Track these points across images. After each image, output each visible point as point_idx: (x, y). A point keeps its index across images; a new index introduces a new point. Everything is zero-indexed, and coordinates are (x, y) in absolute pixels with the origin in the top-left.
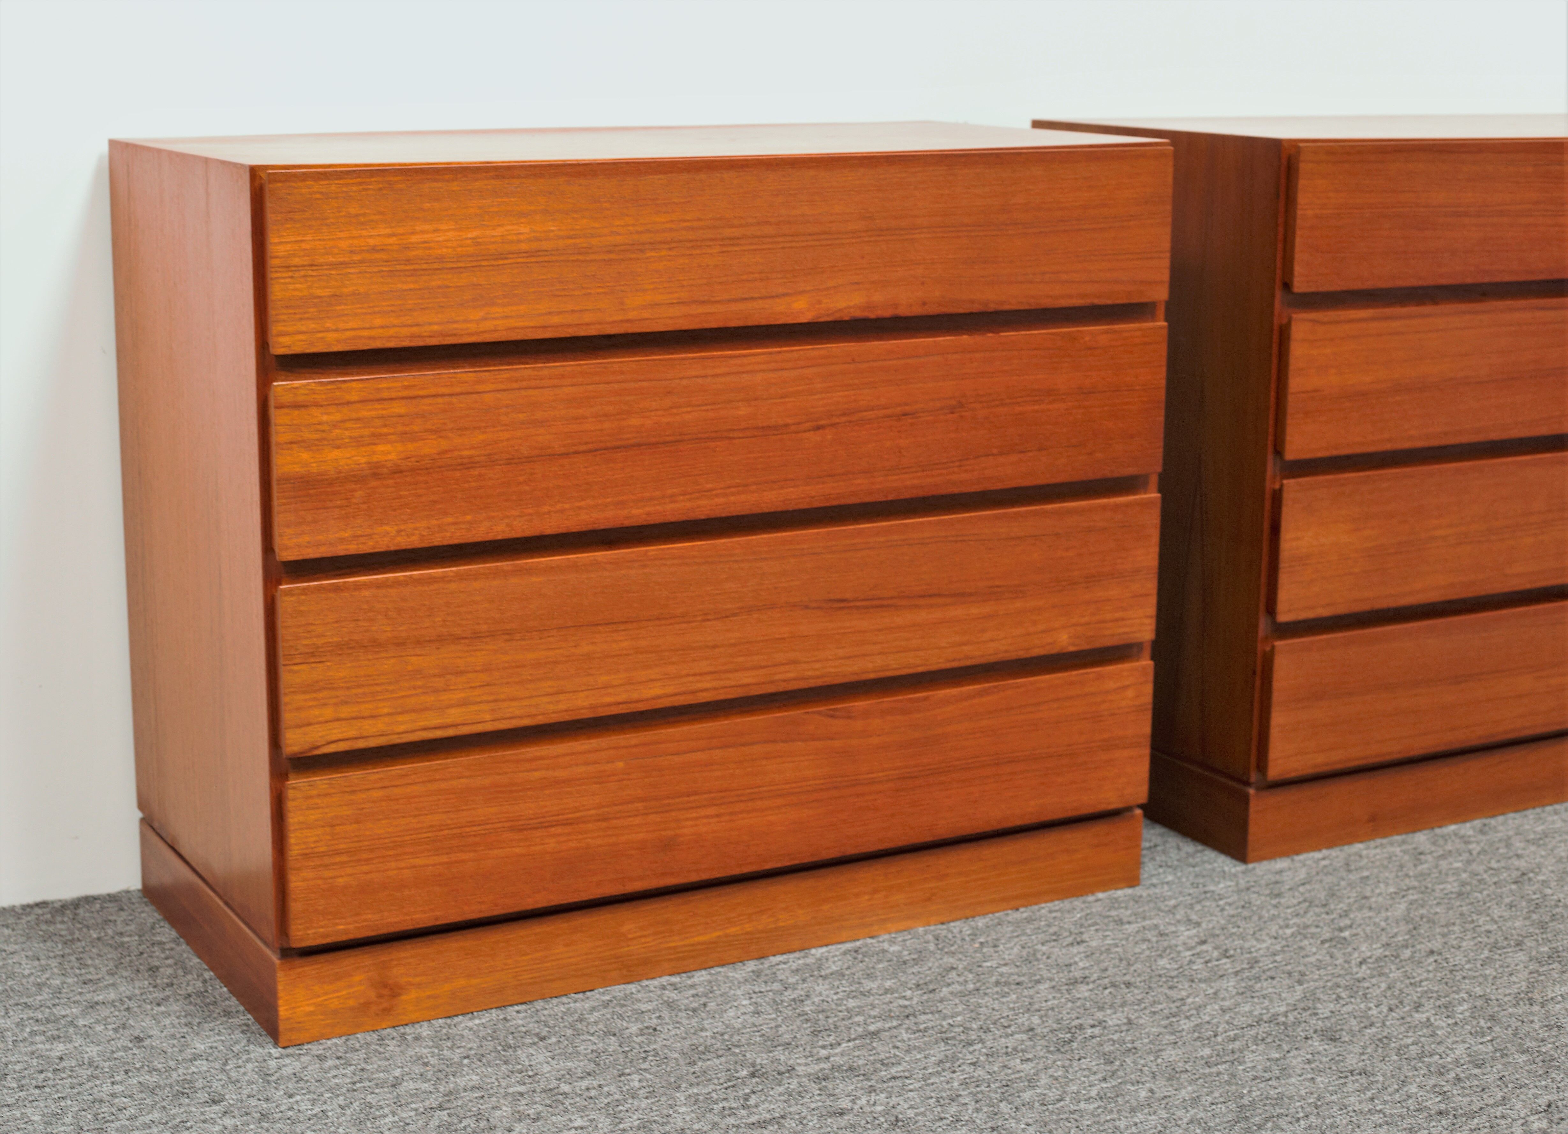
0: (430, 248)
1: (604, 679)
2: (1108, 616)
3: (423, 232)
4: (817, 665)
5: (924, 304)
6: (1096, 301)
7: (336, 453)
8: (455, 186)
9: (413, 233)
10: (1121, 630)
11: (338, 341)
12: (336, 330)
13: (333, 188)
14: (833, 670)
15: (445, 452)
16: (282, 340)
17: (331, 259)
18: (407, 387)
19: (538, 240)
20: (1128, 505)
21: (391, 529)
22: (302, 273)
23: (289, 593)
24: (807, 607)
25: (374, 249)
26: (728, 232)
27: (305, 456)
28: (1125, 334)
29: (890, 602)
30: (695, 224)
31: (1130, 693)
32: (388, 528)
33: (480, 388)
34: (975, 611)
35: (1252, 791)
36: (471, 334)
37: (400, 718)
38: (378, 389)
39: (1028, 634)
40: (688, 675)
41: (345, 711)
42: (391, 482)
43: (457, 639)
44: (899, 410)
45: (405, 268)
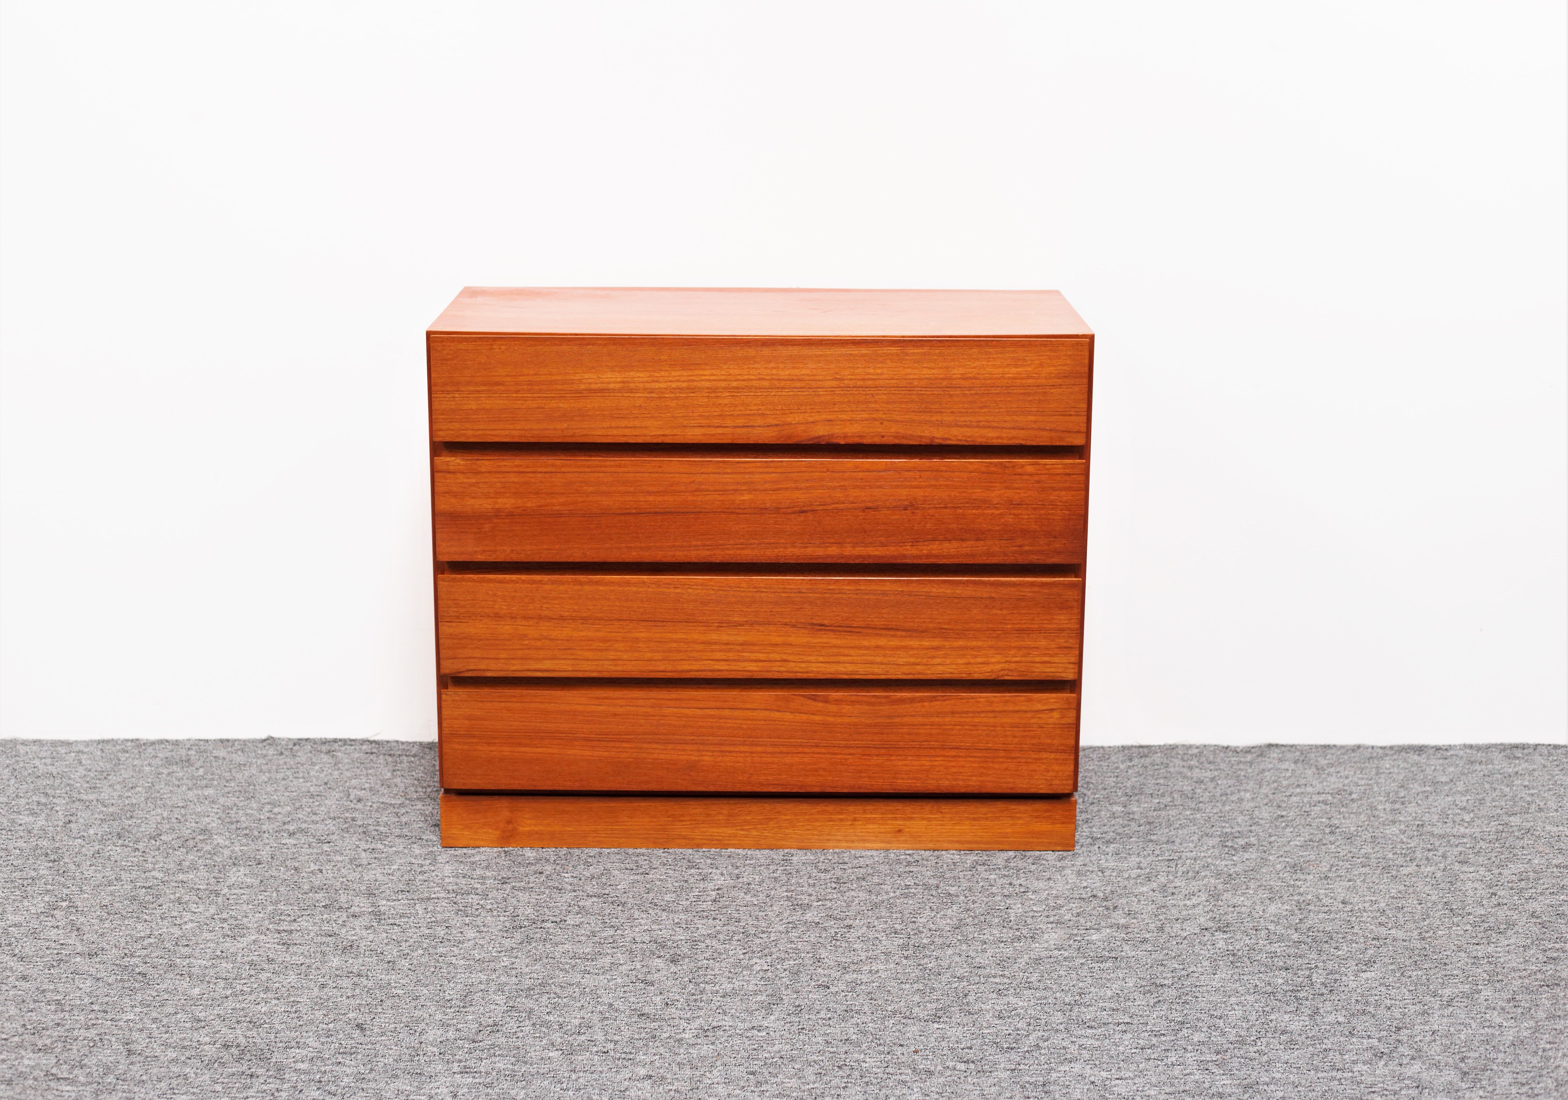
0: (532, 385)
1: (647, 654)
2: (1038, 659)
3: (527, 375)
4: (803, 665)
5: (883, 437)
6: (1023, 442)
7: (472, 501)
9: (521, 375)
10: (1048, 670)
11: (474, 436)
12: (473, 430)
13: (471, 346)
15: (541, 506)
16: (440, 433)
17: (469, 388)
18: (517, 466)
20: (1056, 585)
21: (508, 549)
23: (446, 575)
24: (794, 626)
27: (453, 500)
28: (1048, 467)
29: (857, 630)
31: (1056, 715)
32: (505, 548)
33: (563, 469)
34: (926, 643)
37: (513, 662)
38: (499, 466)
39: (969, 663)
40: (708, 660)
41: (478, 654)
42: (507, 521)
43: (550, 619)
44: (863, 505)
45: (515, 395)
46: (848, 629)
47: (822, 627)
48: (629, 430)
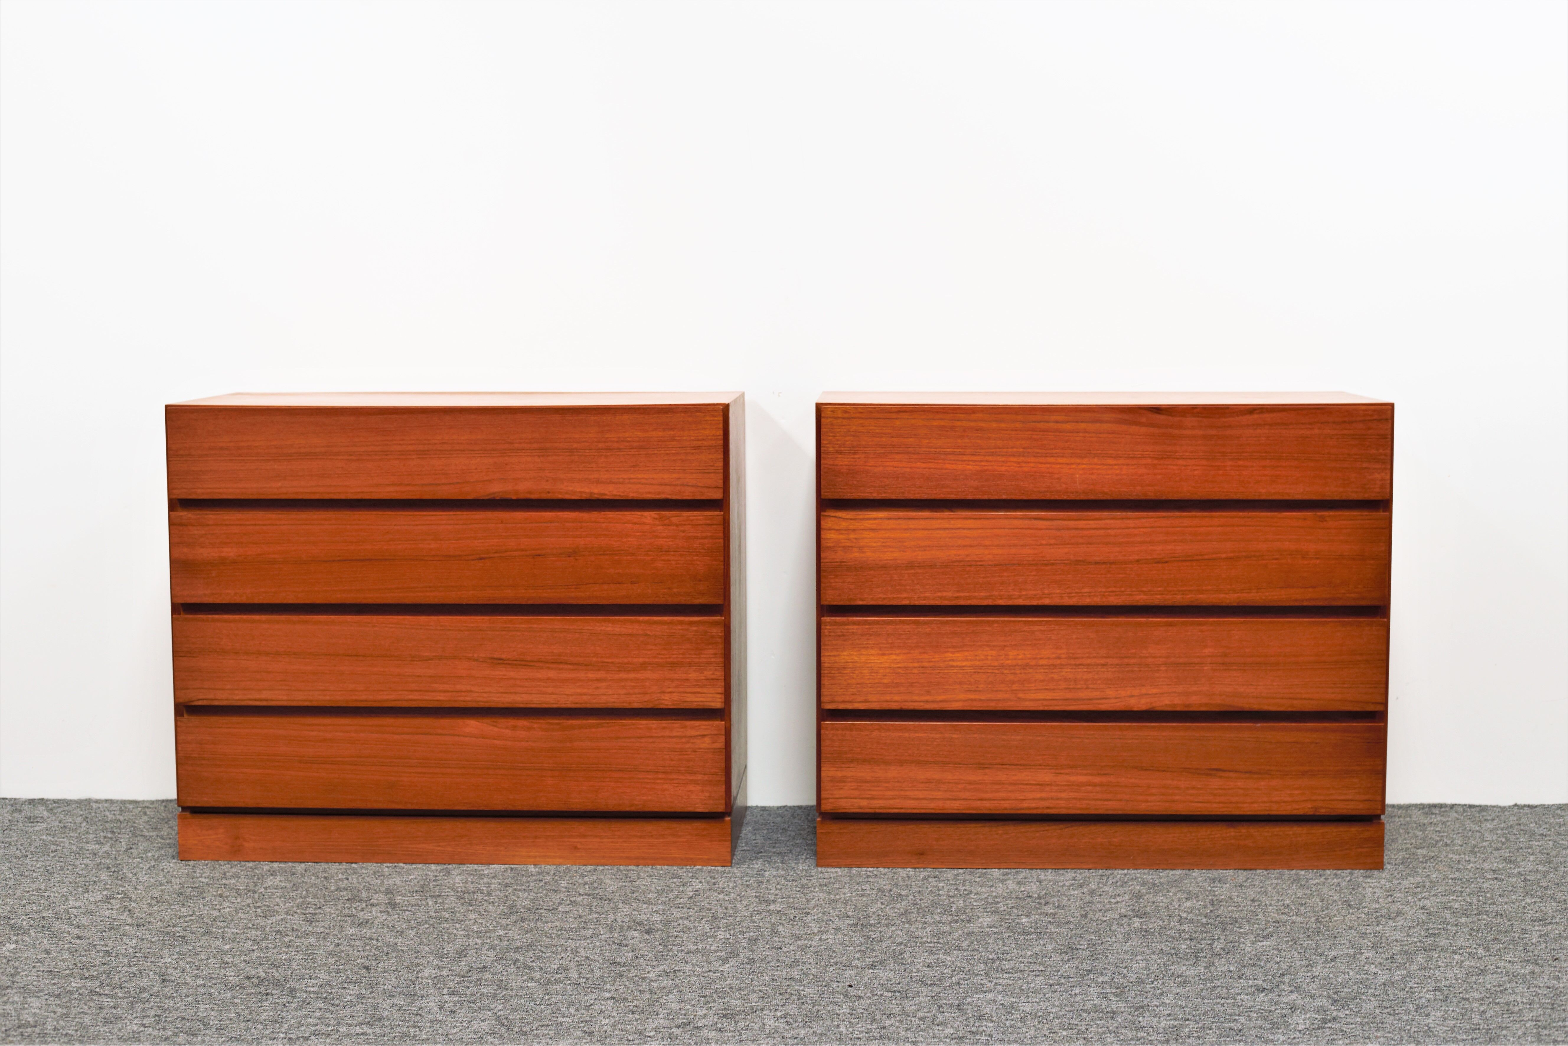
1: (354, 687)
2: (689, 691)
3: (248, 440)
4: (485, 695)
7: (202, 550)
9: (242, 441)
10: (697, 699)
11: (202, 494)
12: (202, 489)
14: (496, 699)
15: (259, 555)
16: (183, 491)
17: (199, 452)
18: (237, 520)
22: (185, 459)
23: (186, 620)
24: (476, 661)
28: (693, 518)
29: (530, 663)
31: (707, 740)
32: (229, 592)
34: (590, 675)
35: (819, 819)
36: (274, 494)
37: (237, 692)
38: (224, 520)
39: (629, 694)
41: (206, 684)
43: (268, 654)
46: (523, 663)
47: (500, 662)
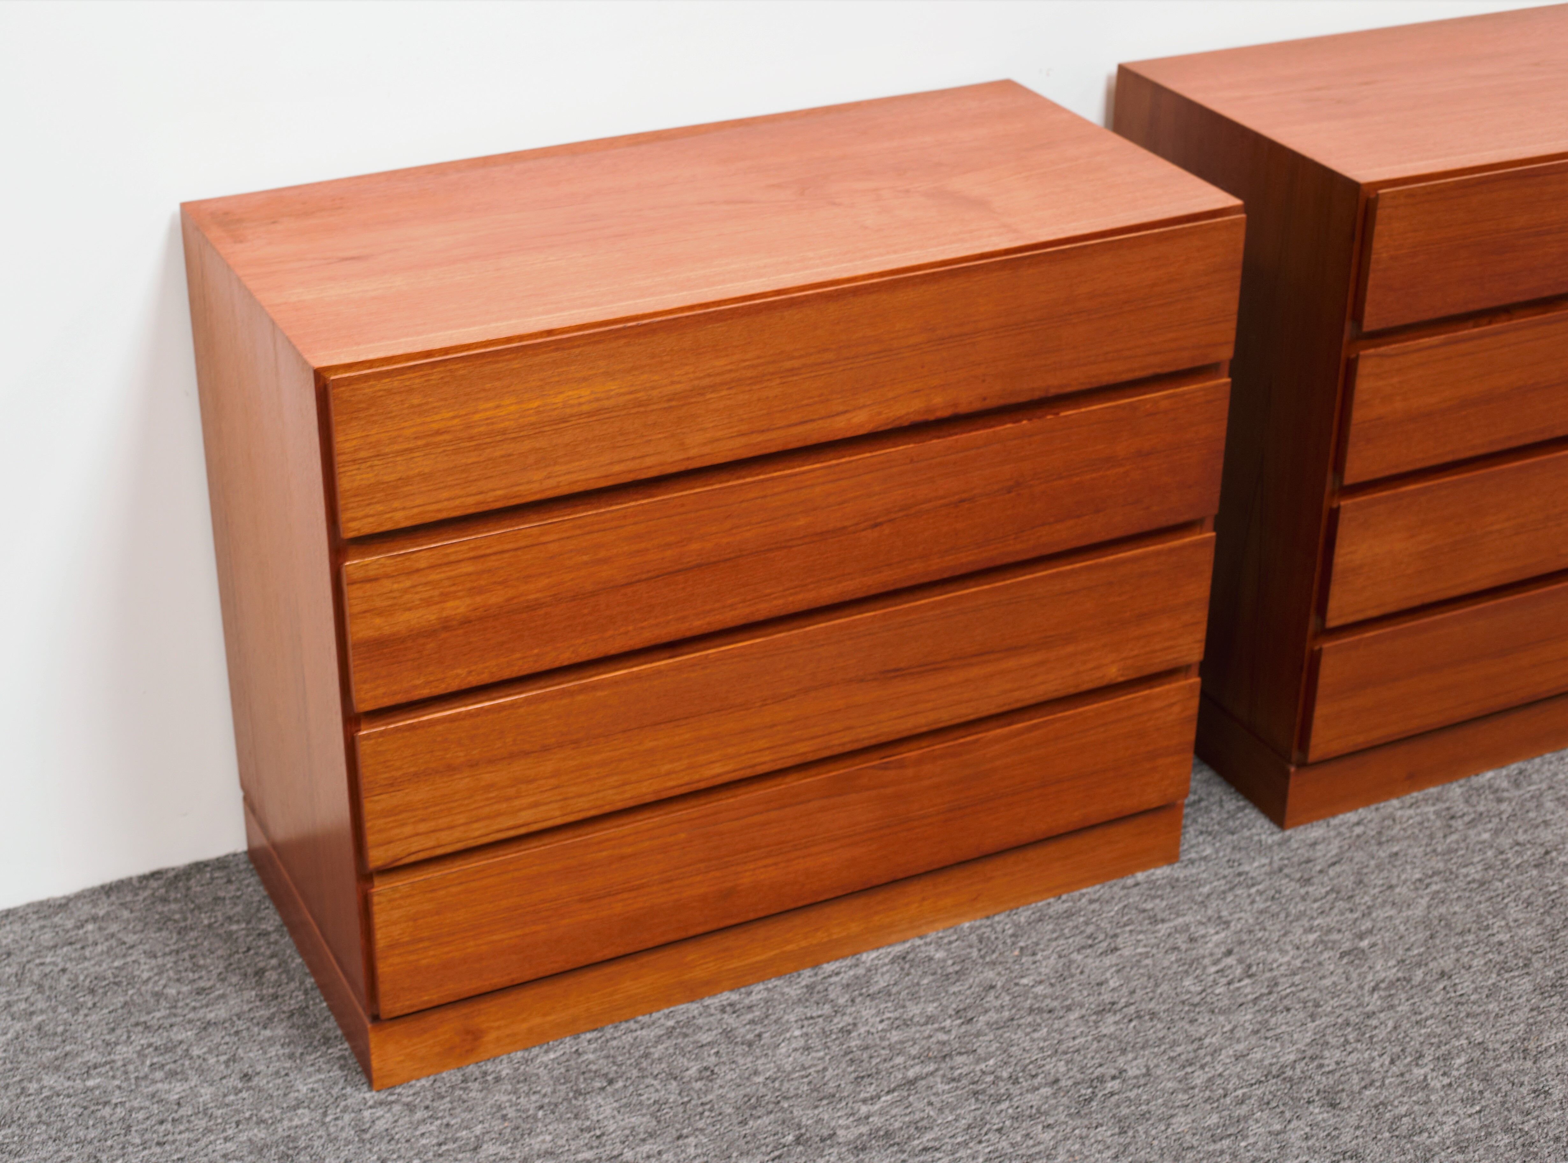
0: (493, 423)
1: (667, 767)
3: (486, 410)
5: (985, 399)
6: (1158, 370)
7: (407, 615)
8: (515, 364)
9: (474, 413)
10: (1168, 657)
11: (407, 518)
12: (404, 509)
13: (396, 384)
14: (889, 729)
16: (353, 525)
17: (396, 447)
18: (473, 549)
19: (598, 400)
20: (1183, 548)
21: (462, 671)
22: (369, 464)
23: (368, 737)
24: (862, 681)
25: (438, 433)
26: (788, 364)
27: (378, 621)
28: (1188, 395)
29: (943, 664)
30: (756, 362)
32: (459, 671)
33: (544, 539)
34: (1025, 660)
35: (1292, 769)
36: (536, 493)
37: (476, 826)
39: (1077, 673)
40: (747, 753)
41: (423, 827)
42: (461, 632)
43: (527, 753)
44: (957, 497)
45: (468, 444)
48: (637, 461)
